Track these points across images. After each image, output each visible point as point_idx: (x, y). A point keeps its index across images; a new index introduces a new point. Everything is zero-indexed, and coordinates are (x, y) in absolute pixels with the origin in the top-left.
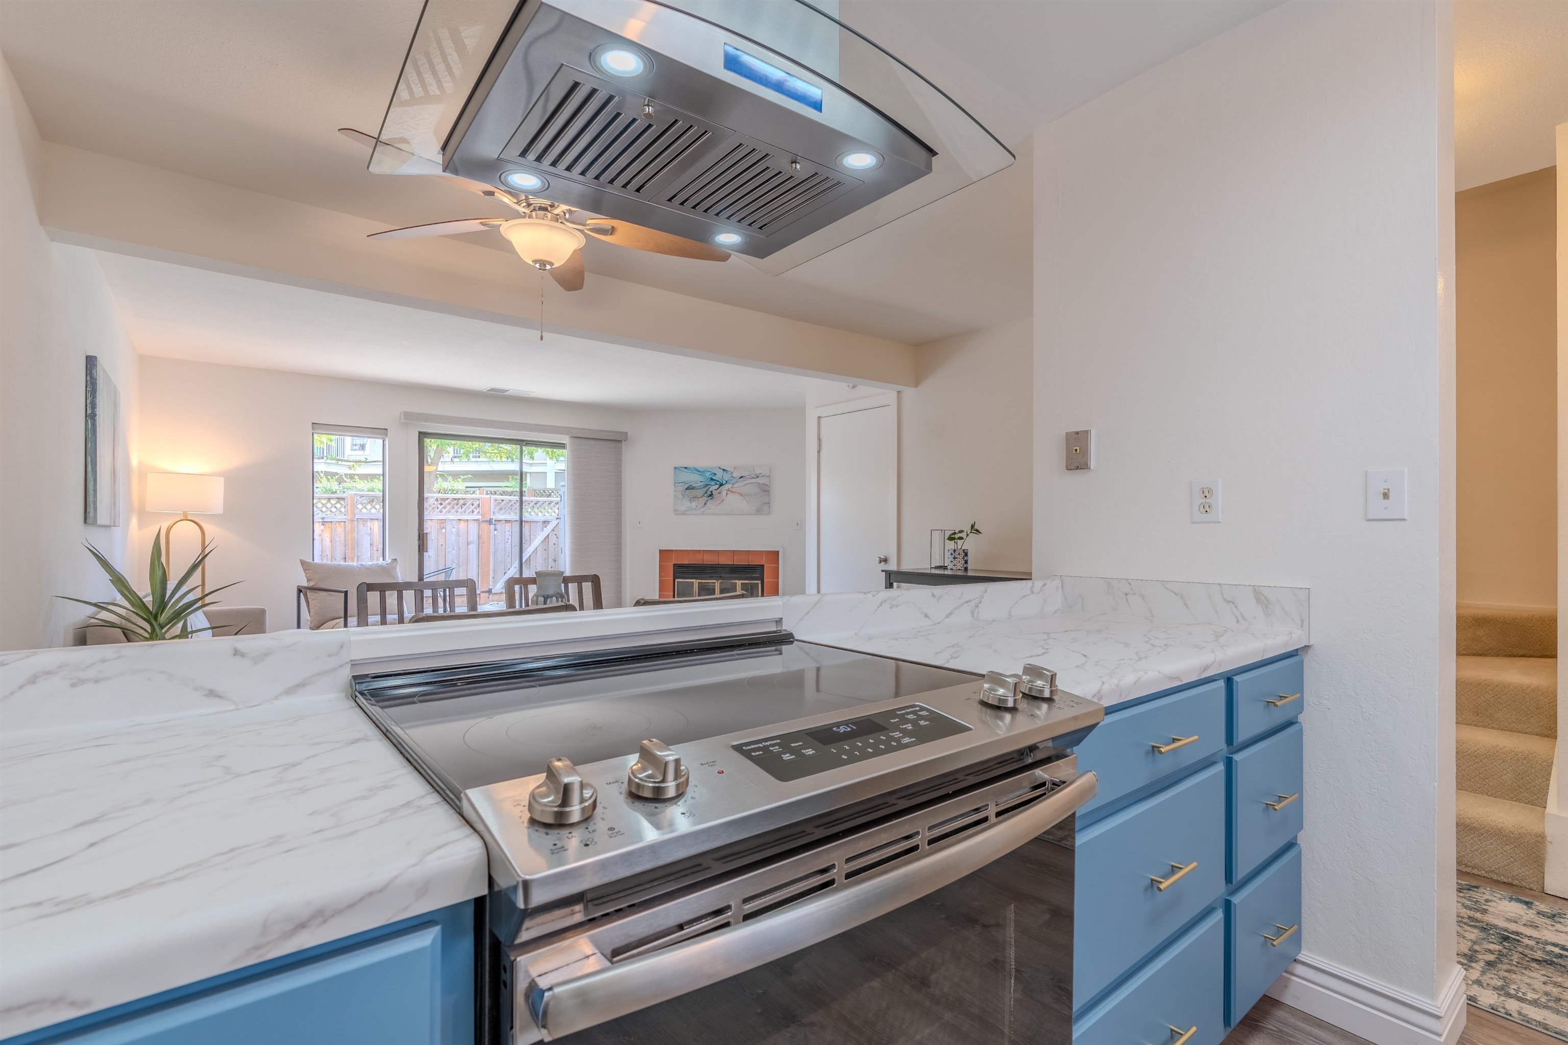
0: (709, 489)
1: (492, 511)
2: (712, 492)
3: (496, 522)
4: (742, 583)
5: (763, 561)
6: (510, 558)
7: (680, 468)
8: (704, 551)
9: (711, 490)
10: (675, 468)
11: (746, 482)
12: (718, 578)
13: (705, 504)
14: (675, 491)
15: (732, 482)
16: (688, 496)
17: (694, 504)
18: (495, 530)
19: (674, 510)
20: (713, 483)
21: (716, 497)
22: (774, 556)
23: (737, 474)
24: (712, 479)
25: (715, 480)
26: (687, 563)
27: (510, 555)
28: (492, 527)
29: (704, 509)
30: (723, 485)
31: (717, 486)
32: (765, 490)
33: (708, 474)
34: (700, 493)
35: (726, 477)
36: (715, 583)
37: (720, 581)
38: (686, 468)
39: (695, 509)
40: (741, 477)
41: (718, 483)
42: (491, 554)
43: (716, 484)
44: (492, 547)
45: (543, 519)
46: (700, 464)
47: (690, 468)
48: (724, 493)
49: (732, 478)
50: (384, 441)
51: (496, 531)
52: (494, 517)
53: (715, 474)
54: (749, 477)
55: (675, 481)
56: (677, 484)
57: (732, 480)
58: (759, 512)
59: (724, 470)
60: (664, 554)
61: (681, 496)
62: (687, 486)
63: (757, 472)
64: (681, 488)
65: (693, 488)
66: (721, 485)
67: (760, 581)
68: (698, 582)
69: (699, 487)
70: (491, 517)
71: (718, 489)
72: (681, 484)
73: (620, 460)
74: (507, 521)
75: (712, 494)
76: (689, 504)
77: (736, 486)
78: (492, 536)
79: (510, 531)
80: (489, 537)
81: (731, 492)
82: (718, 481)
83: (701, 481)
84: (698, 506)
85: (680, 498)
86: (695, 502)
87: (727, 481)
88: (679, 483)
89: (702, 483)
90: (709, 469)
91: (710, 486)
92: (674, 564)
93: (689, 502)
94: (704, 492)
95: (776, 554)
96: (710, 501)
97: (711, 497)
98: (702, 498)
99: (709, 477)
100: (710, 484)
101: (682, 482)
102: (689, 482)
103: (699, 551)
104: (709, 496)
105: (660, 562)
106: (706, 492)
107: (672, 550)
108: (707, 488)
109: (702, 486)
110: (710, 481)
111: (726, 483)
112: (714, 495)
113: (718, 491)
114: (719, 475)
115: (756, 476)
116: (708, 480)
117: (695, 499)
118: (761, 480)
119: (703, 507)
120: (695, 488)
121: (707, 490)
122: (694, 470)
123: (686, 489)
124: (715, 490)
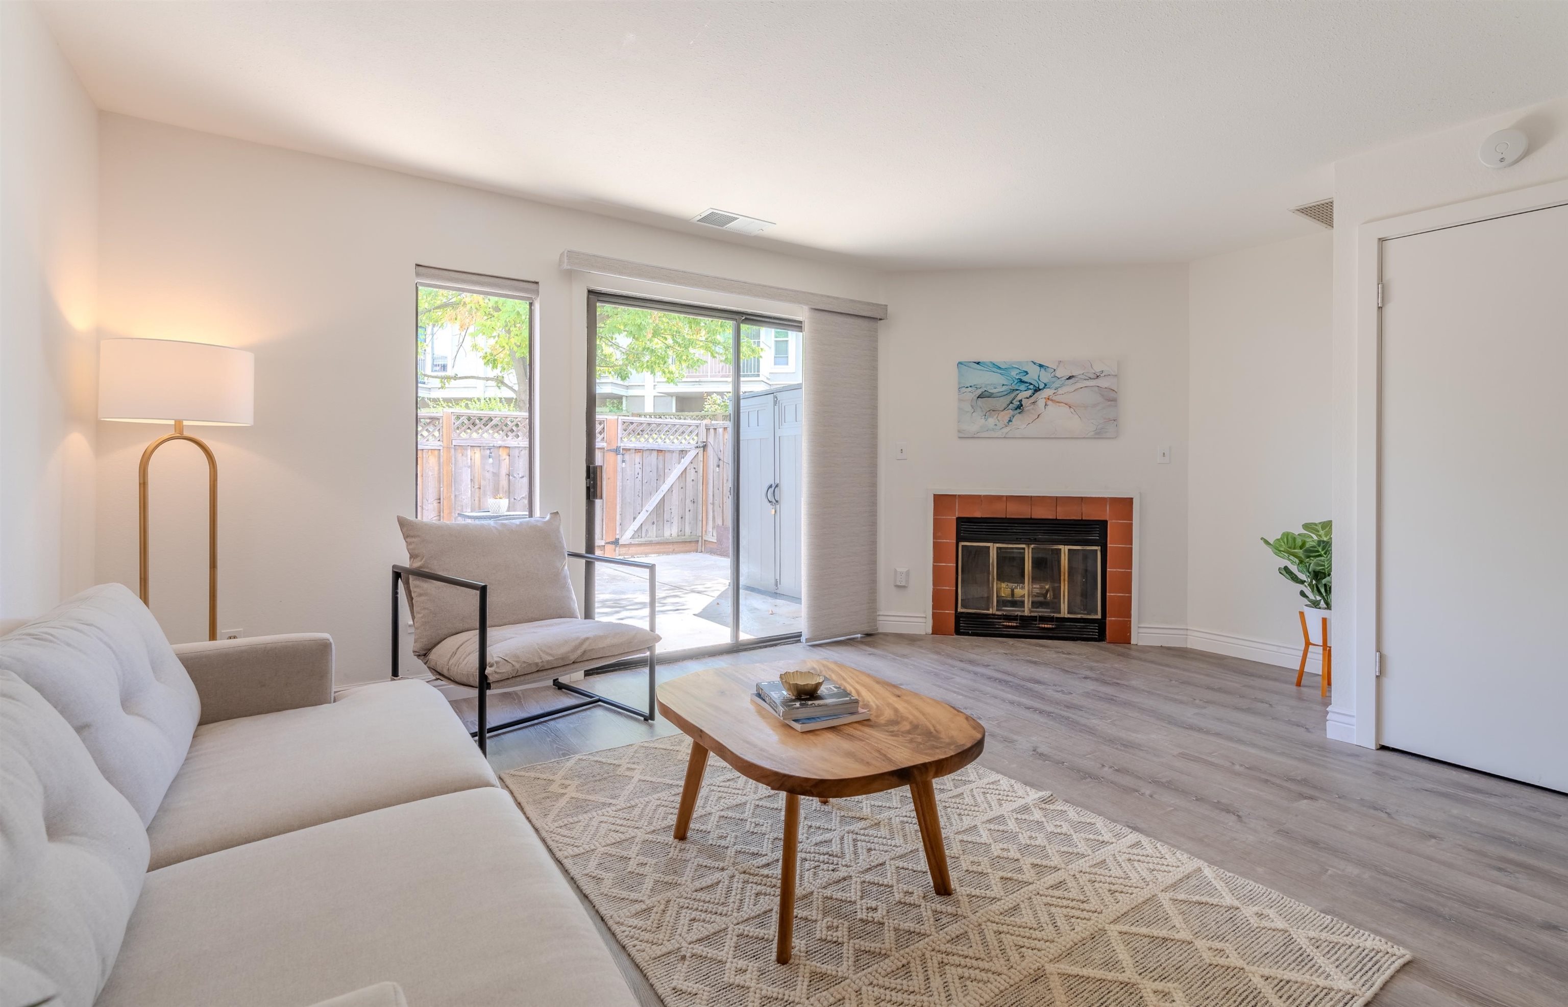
0: (1016, 396)
1: (620, 436)
2: (1020, 401)
3: (624, 452)
4: (1069, 550)
5: (1105, 514)
6: (640, 498)
7: (969, 364)
8: (1007, 497)
9: (1019, 398)
10: (960, 363)
11: (1079, 385)
12: (1029, 542)
13: (1010, 421)
14: (960, 400)
15: (1056, 385)
16: (981, 408)
17: (991, 421)
18: (623, 461)
19: (959, 431)
20: (1023, 387)
21: (1028, 410)
22: (1125, 505)
23: (1062, 373)
24: (1021, 381)
25: (1027, 383)
26: (980, 517)
27: (640, 495)
28: (620, 457)
29: (1008, 429)
30: (1040, 390)
31: (1030, 392)
32: (1111, 398)
33: (1014, 373)
35: (1045, 377)
36: (1024, 549)
37: (1032, 546)
38: (978, 363)
39: (993, 430)
40: (1070, 378)
41: (1031, 387)
42: (618, 493)
43: (1028, 389)
44: (619, 483)
45: (681, 447)
46: (1000, 357)
47: (984, 363)
48: (1041, 403)
49: (1054, 380)
50: (531, 304)
51: (624, 464)
52: (622, 445)
53: (1027, 373)
54: (1084, 377)
55: (959, 383)
56: (964, 390)
57: (1054, 382)
58: (1099, 435)
59: (1041, 366)
60: (942, 502)
61: (970, 409)
62: (979, 392)
63: (1097, 369)
64: (971, 395)
65: (991, 396)
66: (1037, 390)
67: (1100, 547)
68: (997, 548)
69: (999, 395)
70: (619, 445)
71: (1031, 396)
72: (970, 389)
73: (875, 350)
74: (637, 450)
75: (1022, 405)
76: (983, 421)
77: (1060, 391)
78: (619, 469)
79: (641, 463)
80: (615, 471)
81: (1052, 400)
82: (1032, 384)
83: (1003, 385)
84: (998, 423)
85: (968, 412)
86: (993, 417)
87: (1046, 385)
88: (967, 387)
89: (1004, 388)
90: (1014, 366)
91: (1018, 392)
92: (958, 519)
93: (984, 417)
94: (1008, 402)
95: (1127, 503)
96: (1018, 416)
97: (1018, 411)
98: (1005, 412)
99: (1017, 378)
100: (1017, 390)
101: (971, 387)
102: (983, 386)
103: (999, 498)
104: (1016, 409)
105: (934, 515)
106: (1011, 403)
107: (954, 496)
108: (1013, 395)
109: (1006, 393)
110: (1019, 384)
111: (1044, 388)
112: (1024, 406)
113: (1032, 400)
114: (1034, 375)
115: (1095, 376)
116: (1015, 383)
117: (993, 413)
118: (1103, 383)
119: (1006, 426)
120: (995, 395)
121: (1014, 399)
122: (991, 366)
123: (978, 398)
124: (1028, 398)
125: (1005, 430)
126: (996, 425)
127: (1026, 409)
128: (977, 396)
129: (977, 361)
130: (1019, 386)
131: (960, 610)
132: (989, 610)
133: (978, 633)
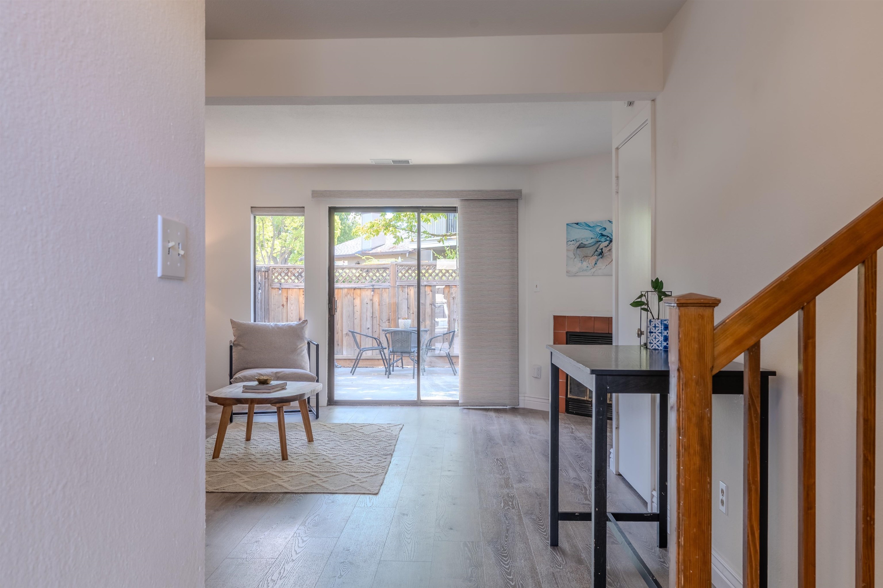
0: (599, 246)
2: (602, 249)
7: (572, 225)
8: (594, 318)
9: (601, 247)
10: (567, 224)
13: (596, 264)
14: (567, 250)
16: (579, 255)
17: (585, 264)
19: (567, 272)
20: (603, 239)
24: (602, 235)
25: (605, 236)
26: (579, 331)
29: (594, 269)
31: (607, 242)
33: (598, 229)
34: (592, 249)
38: (577, 224)
39: (586, 270)
41: (608, 239)
43: (606, 240)
46: (591, 218)
47: (582, 224)
53: (605, 229)
55: (567, 239)
56: (570, 243)
60: (558, 320)
61: (573, 256)
62: (578, 244)
64: (573, 246)
65: (584, 246)
66: (611, 241)
69: (589, 245)
71: (608, 246)
72: (573, 242)
73: (516, 219)
75: (603, 252)
76: (580, 264)
82: (608, 237)
83: (592, 238)
84: (589, 266)
85: (572, 258)
86: (586, 261)
88: (571, 241)
89: (592, 240)
90: (598, 224)
91: (600, 243)
92: (567, 333)
93: (580, 262)
94: (595, 251)
96: (600, 261)
97: (601, 256)
98: (593, 257)
99: (600, 232)
100: (600, 241)
101: (573, 240)
102: (580, 239)
103: (590, 318)
104: (599, 255)
105: (554, 329)
106: (596, 251)
107: (565, 317)
108: (597, 245)
109: (593, 244)
110: (601, 237)
112: (604, 253)
113: (608, 248)
114: (608, 229)
116: (599, 236)
117: (586, 258)
119: (594, 268)
120: (586, 246)
121: (597, 248)
122: (585, 225)
123: (577, 248)
124: (606, 247)
126: (587, 267)
127: (605, 255)
128: (577, 247)
129: (577, 222)
130: (601, 239)
131: (569, 396)
132: (585, 397)
133: (579, 413)
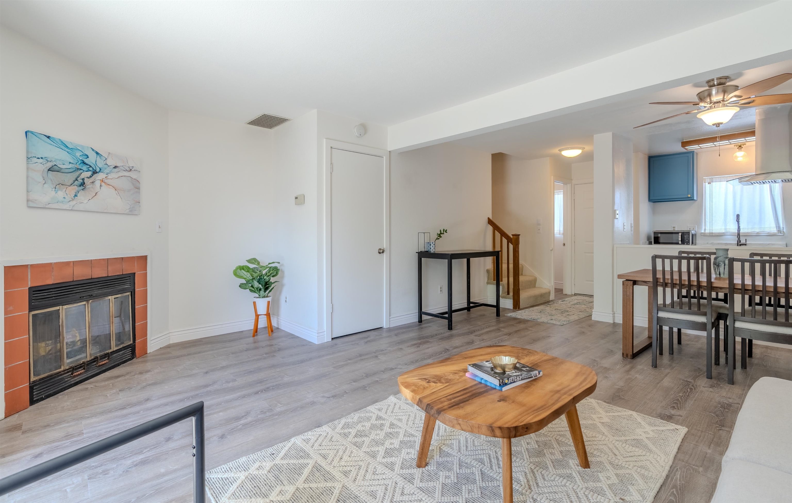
0: (80, 174)
2: (83, 179)
4: (114, 298)
5: (134, 268)
7: (40, 136)
8: (74, 262)
10: (28, 132)
11: (120, 174)
12: (89, 299)
13: (76, 196)
14: (29, 169)
15: (107, 171)
16: (51, 180)
17: (61, 194)
19: (30, 200)
20: (85, 168)
21: (89, 188)
22: (143, 261)
23: (111, 163)
24: (84, 163)
25: (87, 164)
26: (52, 283)
29: (74, 202)
30: (97, 173)
31: (89, 173)
32: (137, 186)
33: (78, 154)
34: (70, 178)
35: (100, 164)
36: (86, 304)
37: (92, 301)
38: (48, 137)
39: (62, 202)
40: (115, 167)
41: (91, 169)
43: (88, 170)
47: (53, 138)
48: (98, 183)
49: (106, 166)
53: (87, 156)
54: (123, 169)
55: (28, 152)
56: (34, 159)
57: (106, 169)
58: (130, 212)
59: (97, 153)
60: (13, 273)
61: (41, 180)
62: (49, 165)
63: (130, 164)
64: (42, 167)
65: (59, 171)
66: (95, 172)
67: (131, 293)
69: (67, 171)
71: (90, 177)
72: (41, 160)
75: (84, 183)
76: (53, 193)
77: (110, 176)
81: (105, 183)
82: (91, 167)
83: (70, 163)
84: (66, 197)
85: (39, 182)
86: (62, 191)
87: (100, 170)
88: (38, 158)
89: (71, 166)
90: (78, 148)
91: (81, 171)
92: (31, 288)
93: (54, 189)
94: (74, 179)
95: (144, 258)
96: (81, 193)
97: (82, 187)
98: (72, 187)
99: (81, 159)
100: (81, 169)
101: (42, 158)
102: (53, 160)
103: (68, 263)
104: (80, 186)
105: (5, 288)
106: (77, 180)
107: (28, 266)
108: (77, 173)
109: (72, 170)
110: (82, 165)
111: (100, 172)
112: (86, 185)
113: (91, 180)
114: (92, 159)
115: (128, 169)
116: (79, 163)
117: (62, 186)
118: (133, 175)
119: (73, 199)
120: (63, 171)
121: (78, 177)
122: (60, 143)
123: (49, 170)
124: (88, 178)
125: (72, 203)
126: (64, 198)
127: (87, 187)
128: (48, 168)
129: (48, 135)
130: (82, 166)
131: (33, 379)
132: (61, 368)
